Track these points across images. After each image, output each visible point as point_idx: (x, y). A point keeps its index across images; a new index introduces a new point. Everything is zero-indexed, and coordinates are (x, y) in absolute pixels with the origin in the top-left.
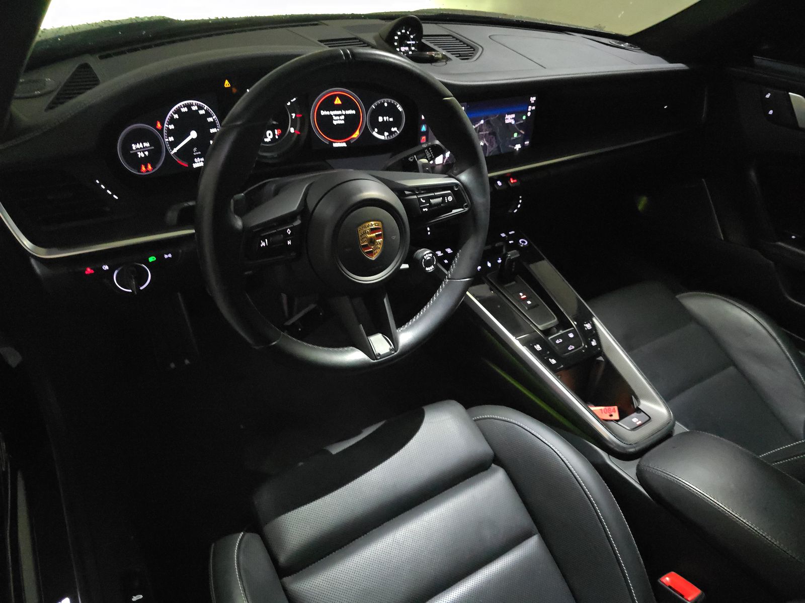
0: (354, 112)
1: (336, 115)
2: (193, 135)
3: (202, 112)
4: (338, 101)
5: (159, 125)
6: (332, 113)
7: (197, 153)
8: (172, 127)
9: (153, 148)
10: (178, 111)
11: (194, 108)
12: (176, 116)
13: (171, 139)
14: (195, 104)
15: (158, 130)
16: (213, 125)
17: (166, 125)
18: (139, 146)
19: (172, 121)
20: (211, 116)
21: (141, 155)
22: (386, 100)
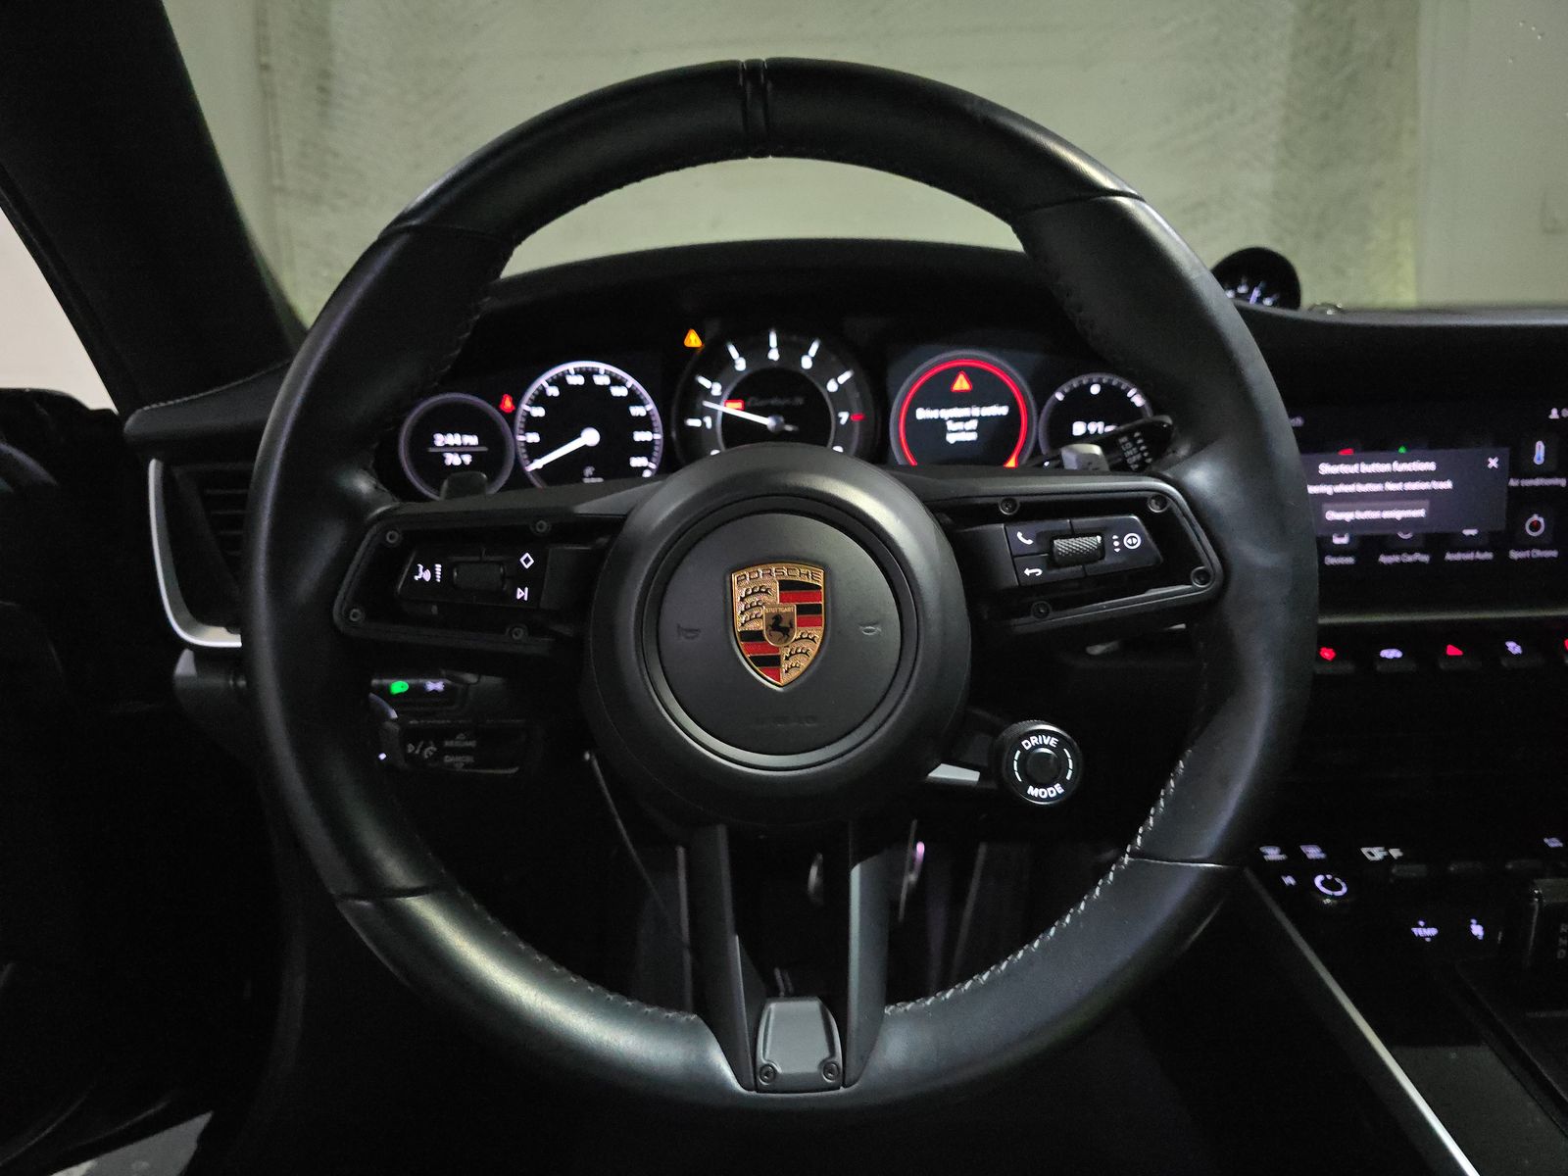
0: (1004, 410)
1: (956, 420)
2: (590, 437)
3: (618, 392)
4: (962, 384)
5: (508, 404)
6: (945, 414)
7: (593, 480)
8: (539, 412)
9: (484, 449)
10: (559, 381)
11: (601, 380)
12: (553, 391)
13: (533, 438)
14: (603, 373)
15: (503, 413)
16: (645, 423)
17: (524, 407)
18: (454, 439)
19: (541, 399)
20: (641, 403)
21: (452, 459)
22: (1095, 377)
